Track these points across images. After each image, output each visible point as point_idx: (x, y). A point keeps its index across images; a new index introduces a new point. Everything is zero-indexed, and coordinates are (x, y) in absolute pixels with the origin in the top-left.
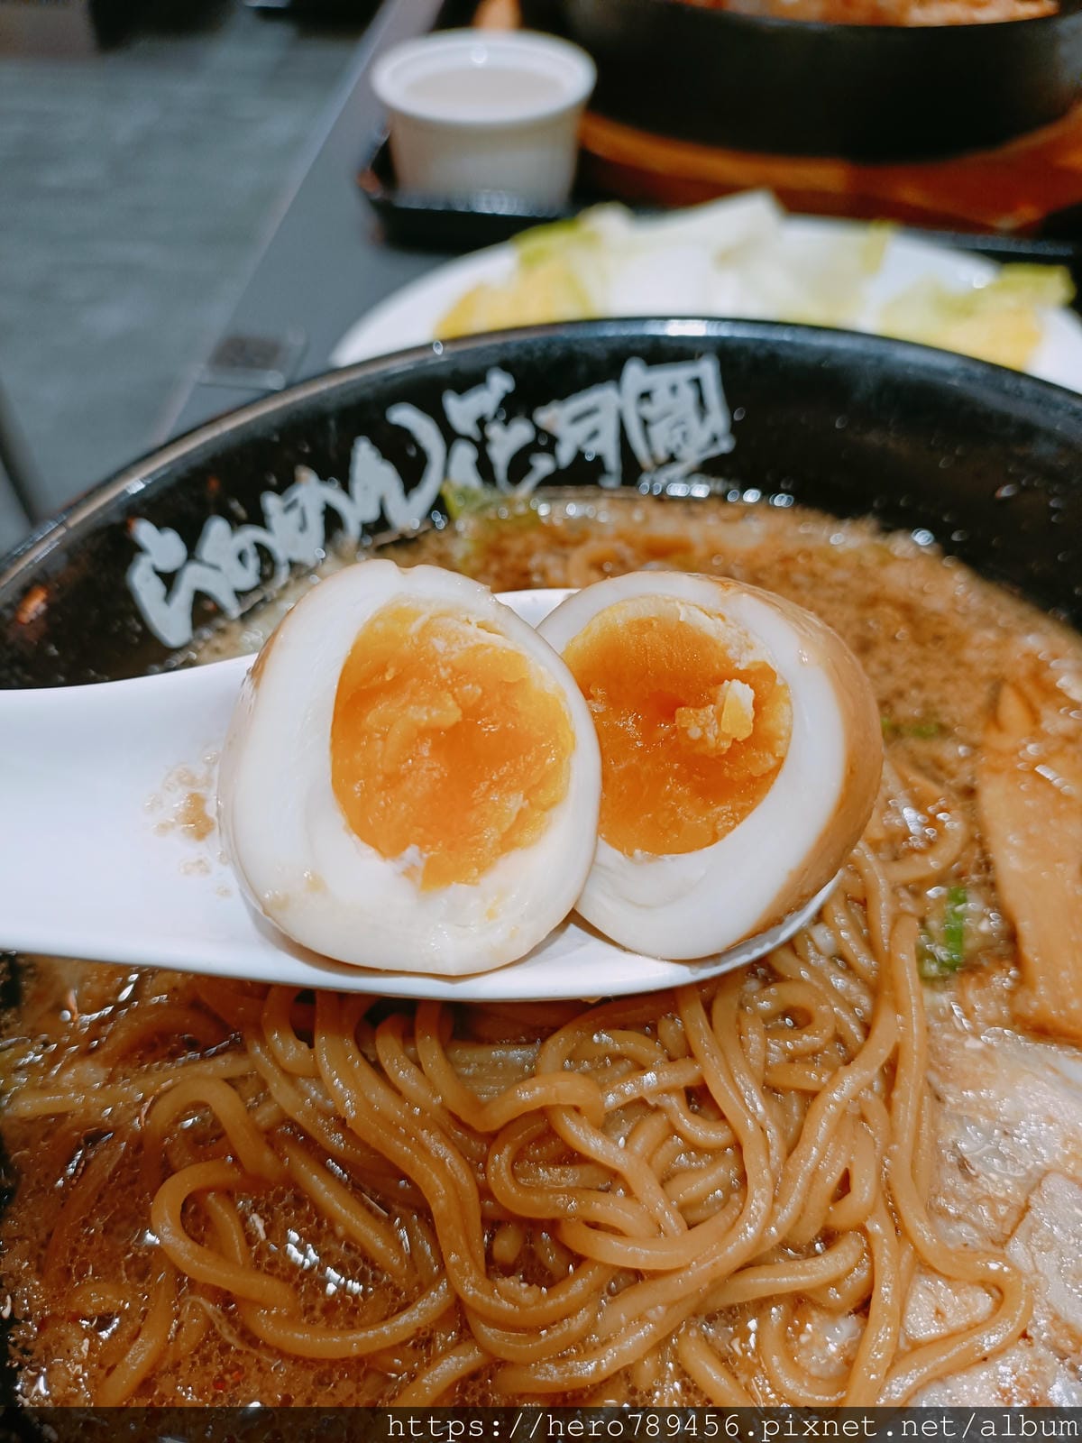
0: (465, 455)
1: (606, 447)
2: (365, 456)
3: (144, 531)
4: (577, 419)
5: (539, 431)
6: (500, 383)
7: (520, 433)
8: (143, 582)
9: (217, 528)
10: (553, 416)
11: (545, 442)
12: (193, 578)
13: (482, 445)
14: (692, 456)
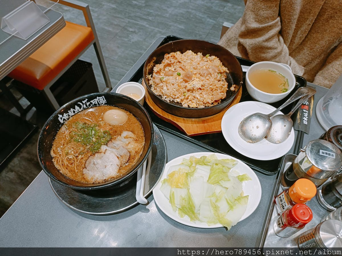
0: (85, 105)
1: (97, 103)
2: (76, 106)
3: (59, 115)
4: (94, 101)
5: (91, 102)
6: (87, 99)
7: (89, 103)
8: (59, 119)
9: (65, 114)
10: (91, 101)
11: (91, 103)
12: (63, 118)
13: (86, 104)
14: (104, 103)
